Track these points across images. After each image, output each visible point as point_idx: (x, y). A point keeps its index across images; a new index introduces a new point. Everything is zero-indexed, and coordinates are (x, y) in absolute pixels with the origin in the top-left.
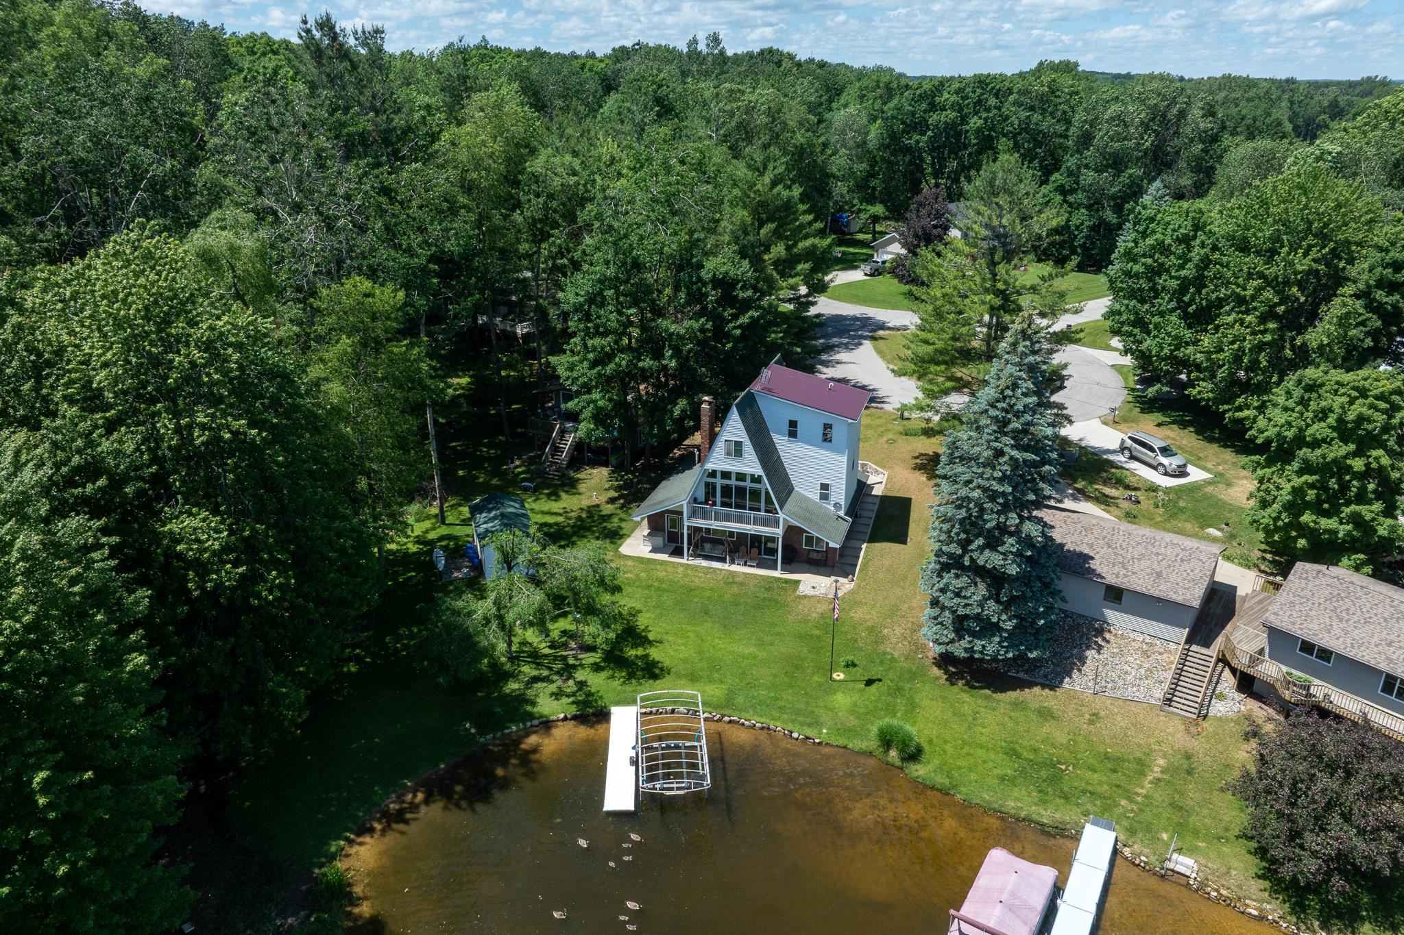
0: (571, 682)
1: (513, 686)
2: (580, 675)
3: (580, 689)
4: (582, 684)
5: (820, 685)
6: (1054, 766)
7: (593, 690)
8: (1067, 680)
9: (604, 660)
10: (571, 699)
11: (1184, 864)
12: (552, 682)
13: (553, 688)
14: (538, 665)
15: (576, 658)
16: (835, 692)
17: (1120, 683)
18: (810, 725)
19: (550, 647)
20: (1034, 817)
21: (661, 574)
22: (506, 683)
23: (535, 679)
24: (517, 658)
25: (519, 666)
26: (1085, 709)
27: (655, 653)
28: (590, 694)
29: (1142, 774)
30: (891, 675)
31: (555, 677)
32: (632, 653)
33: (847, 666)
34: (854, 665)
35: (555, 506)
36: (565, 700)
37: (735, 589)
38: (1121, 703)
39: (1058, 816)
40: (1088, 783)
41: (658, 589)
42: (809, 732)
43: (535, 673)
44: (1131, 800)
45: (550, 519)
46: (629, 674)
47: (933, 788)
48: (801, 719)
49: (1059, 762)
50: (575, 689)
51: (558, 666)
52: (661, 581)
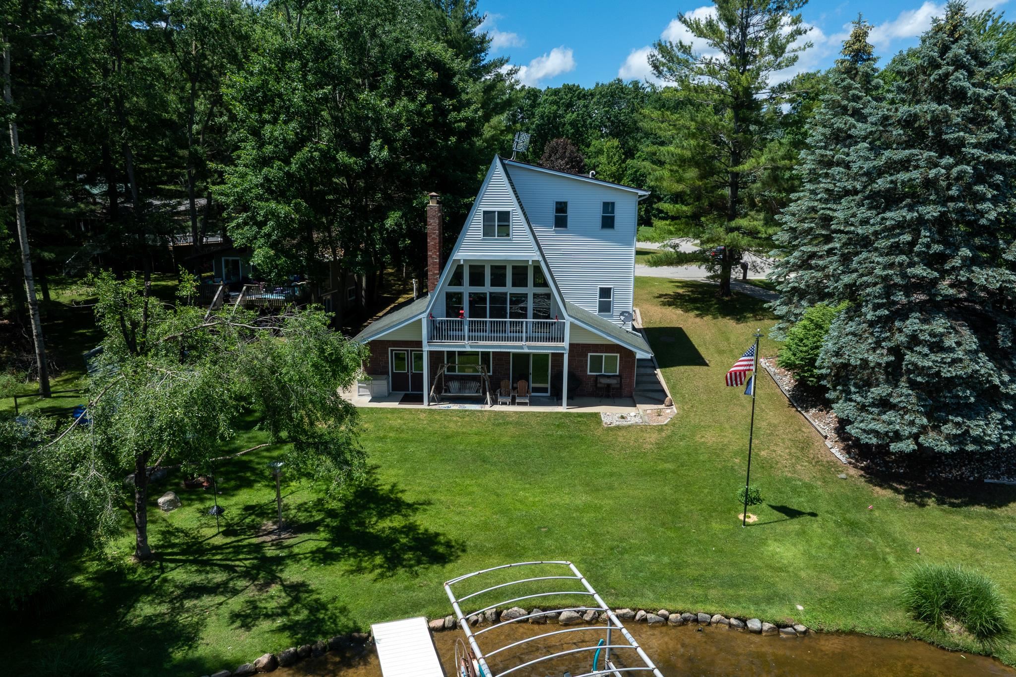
0: (274, 589)
1: (146, 609)
2: (292, 574)
3: (296, 600)
4: (296, 590)
7: (323, 598)
9: (334, 542)
10: (279, 622)
12: (235, 592)
13: (236, 603)
14: (204, 565)
15: (279, 545)
16: (763, 542)
18: (769, 600)
19: (226, 534)
21: (397, 423)
22: (131, 606)
23: (195, 591)
24: (160, 557)
25: (162, 570)
27: (425, 522)
28: (319, 606)
30: (826, 507)
31: (241, 583)
32: (383, 525)
33: (750, 502)
34: (756, 499)
36: (265, 625)
37: (512, 429)
41: (398, 440)
43: (198, 579)
46: (388, 559)
50: (285, 600)
51: (245, 562)
52: (399, 430)
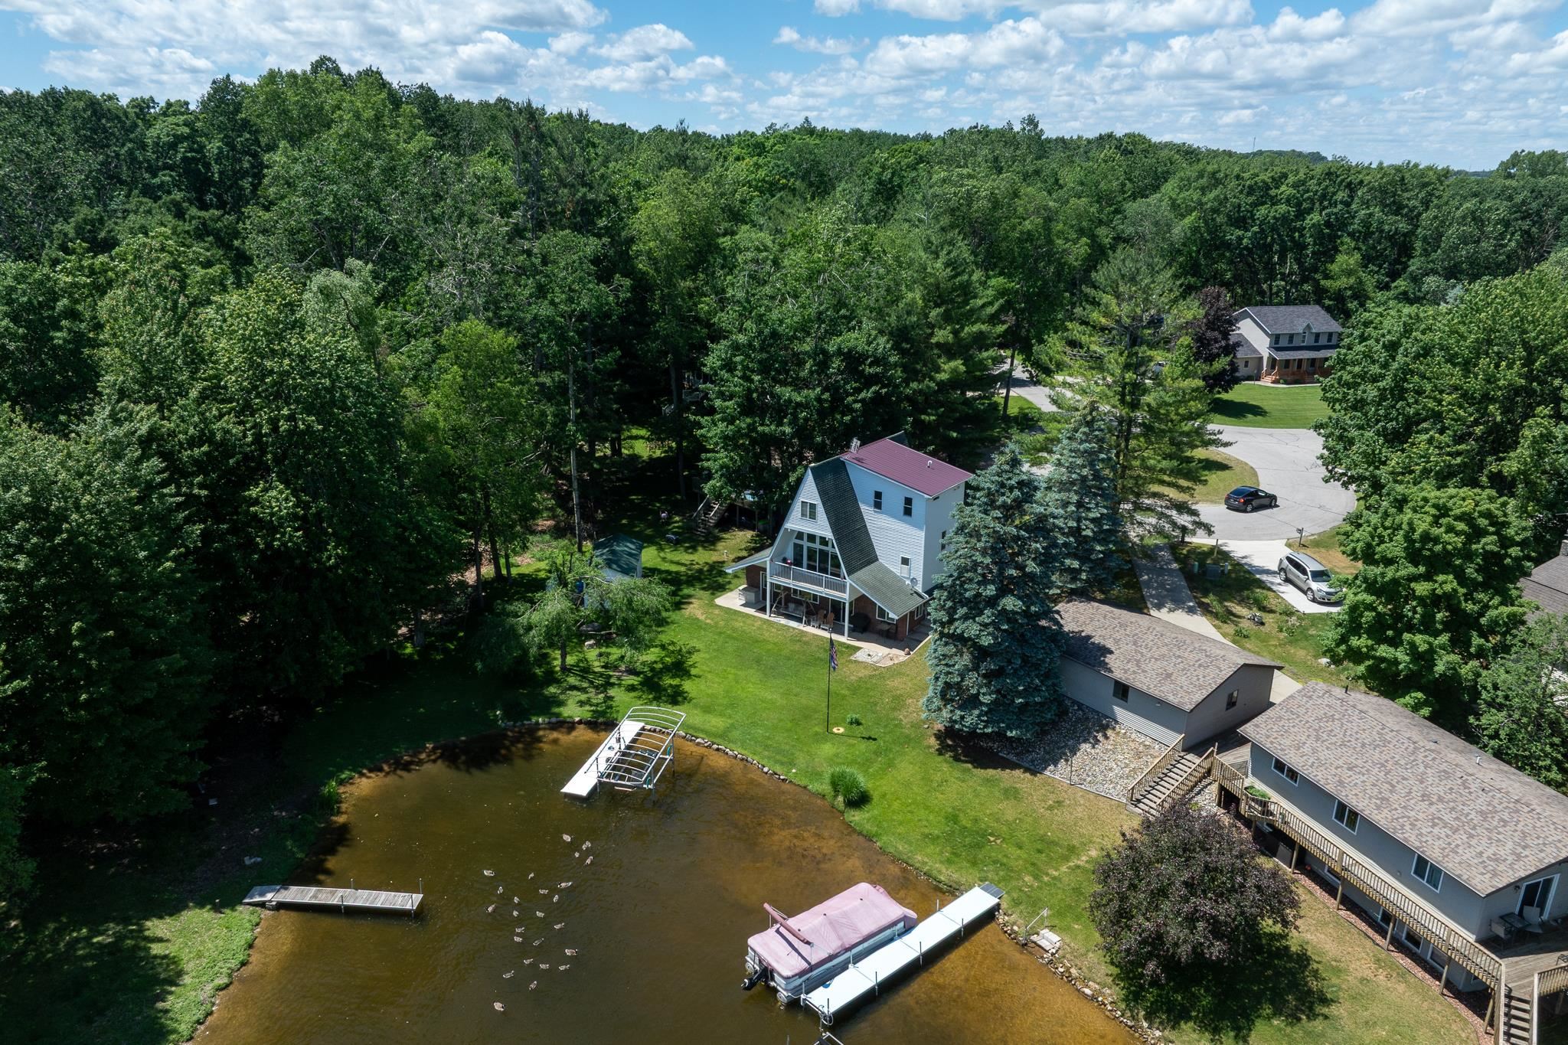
0: (601, 696)
1: (552, 690)
2: (612, 692)
3: (605, 702)
4: (609, 699)
5: (817, 734)
6: (983, 836)
7: (615, 705)
8: (1052, 767)
9: (641, 683)
10: (593, 708)
11: (1049, 939)
12: (586, 692)
13: (583, 697)
14: (583, 678)
15: (619, 678)
16: (825, 742)
17: (1100, 778)
18: (782, 764)
19: (602, 666)
20: (935, 873)
21: (738, 625)
22: (548, 686)
23: (573, 688)
24: (569, 670)
25: (567, 676)
26: (1052, 796)
27: (687, 685)
28: (610, 707)
29: (1066, 859)
30: (888, 738)
31: (591, 690)
32: (668, 681)
33: (851, 723)
34: (858, 723)
35: (685, 557)
36: (588, 707)
37: (797, 647)
38: (1092, 796)
39: (955, 876)
40: (1006, 856)
41: (729, 637)
42: (778, 769)
43: (577, 683)
44: (1036, 877)
45: (674, 568)
46: (655, 696)
47: (860, 833)
48: (778, 757)
49: (991, 834)
50: (601, 701)
51: (599, 682)
52: (734, 630)
